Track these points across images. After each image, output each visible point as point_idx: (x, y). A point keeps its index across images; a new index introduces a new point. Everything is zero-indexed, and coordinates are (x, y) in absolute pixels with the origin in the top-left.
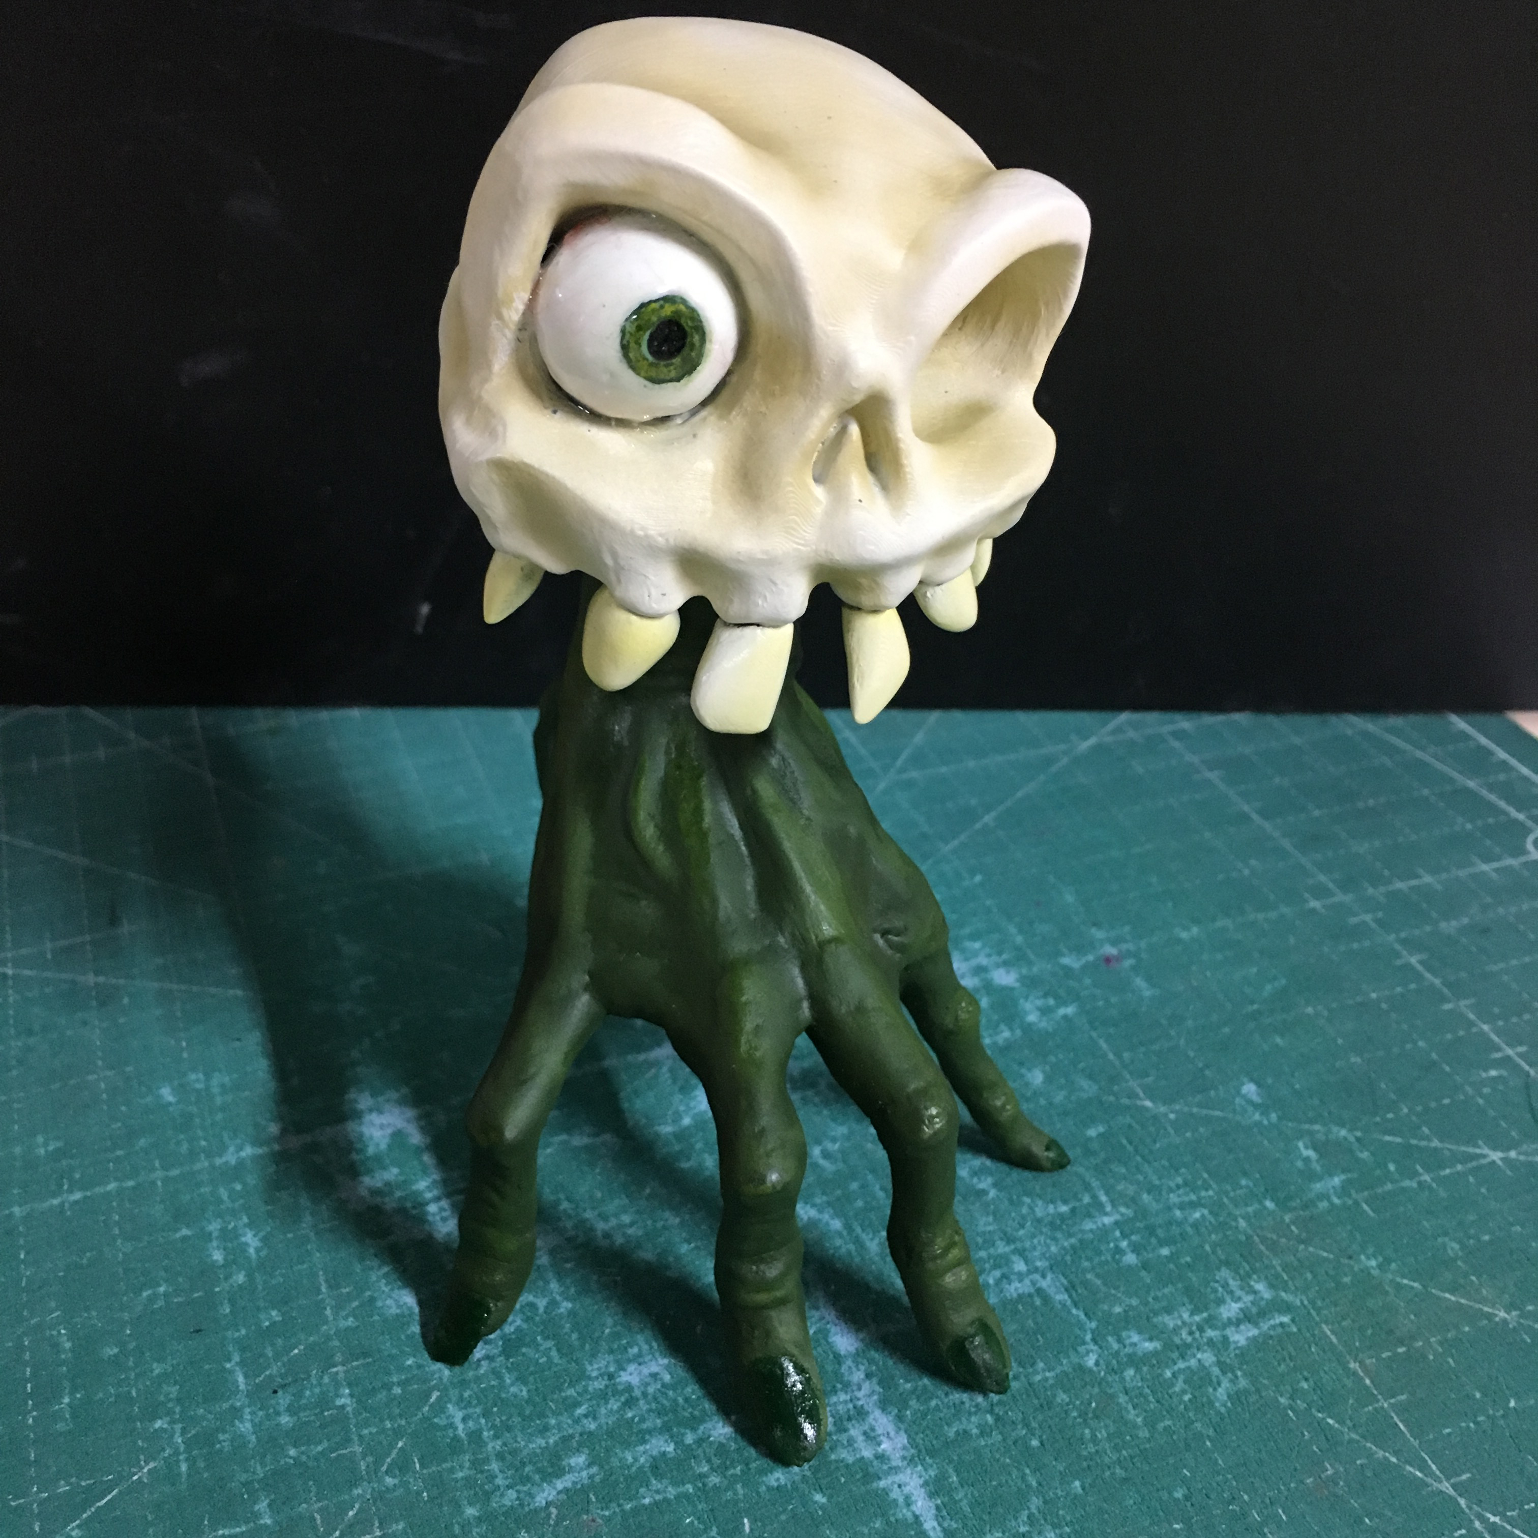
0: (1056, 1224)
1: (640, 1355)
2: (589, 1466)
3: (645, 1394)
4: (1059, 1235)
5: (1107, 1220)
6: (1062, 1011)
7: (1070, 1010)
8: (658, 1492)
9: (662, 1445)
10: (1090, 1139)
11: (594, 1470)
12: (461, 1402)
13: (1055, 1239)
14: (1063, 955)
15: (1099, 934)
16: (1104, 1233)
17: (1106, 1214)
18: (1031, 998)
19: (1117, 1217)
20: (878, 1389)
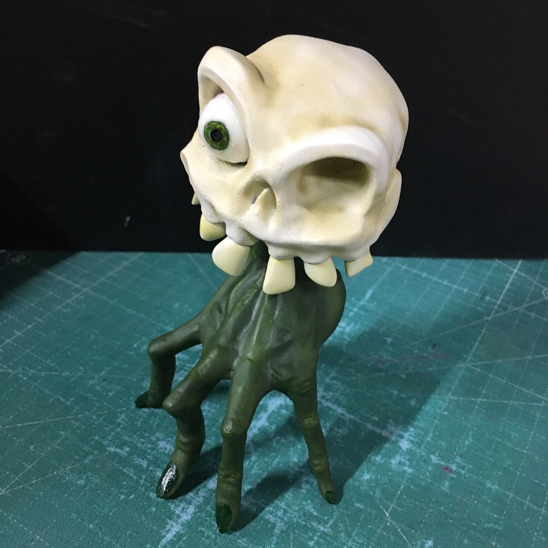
3: (158, 450)
5: (322, 528)
6: (406, 468)
11: (126, 454)
13: (300, 518)
15: (458, 459)
16: (315, 531)
18: (402, 457)
20: (201, 502)
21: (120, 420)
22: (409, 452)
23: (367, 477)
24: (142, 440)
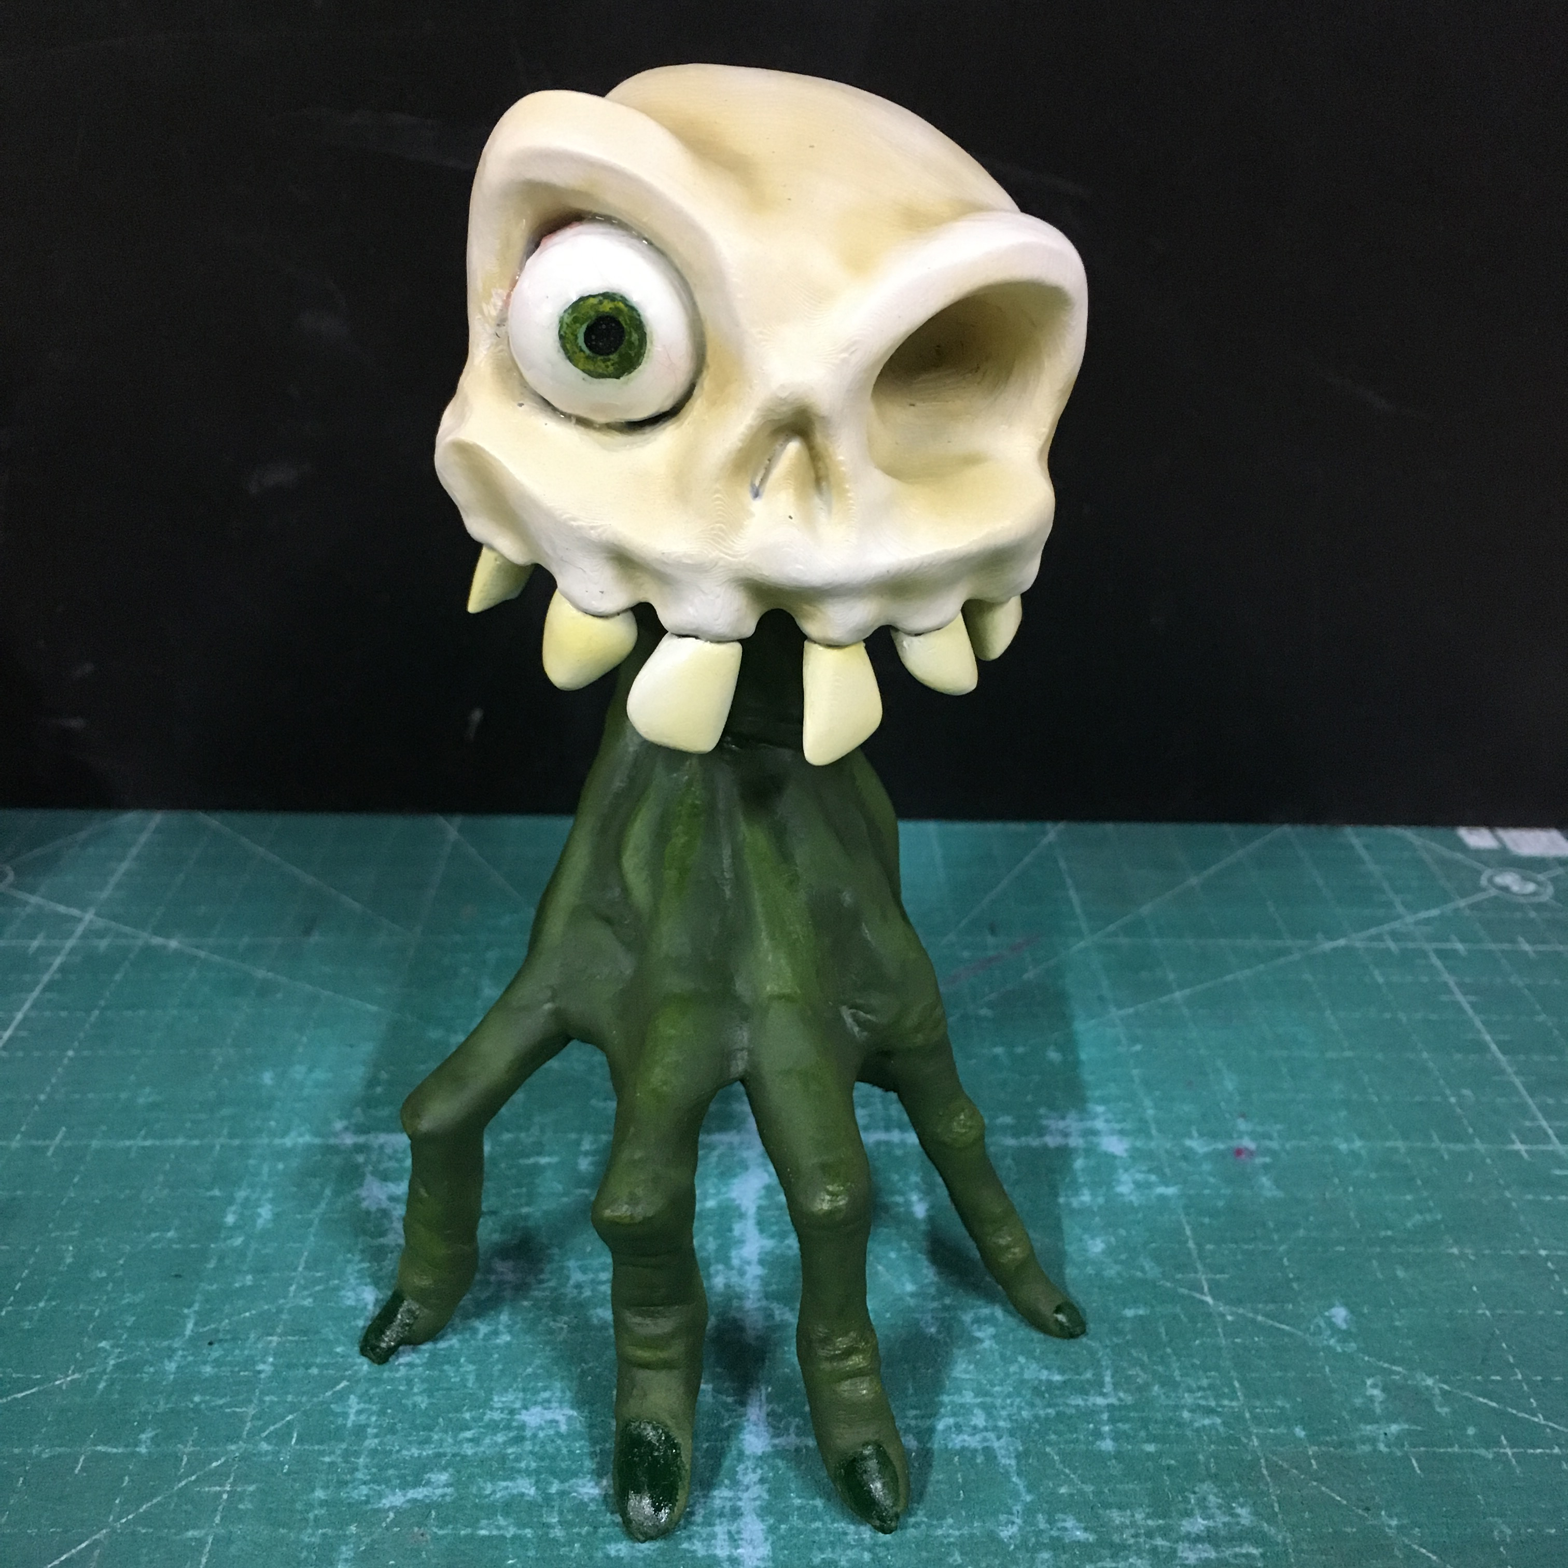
0: (1042, 1391)
1: (548, 1401)
2: (446, 1485)
3: (535, 1436)
4: (1038, 1401)
5: (1100, 1401)
6: (1161, 1190)
7: (1171, 1191)
8: (499, 1528)
9: (526, 1487)
10: (1124, 1319)
11: (449, 1490)
12: (365, 1397)
13: (1032, 1405)
14: (1191, 1137)
15: (1242, 1125)
16: (1091, 1414)
17: (1104, 1395)
18: (1132, 1171)
19: (1113, 1400)
20: (766, 1496)
21: (352, 1417)
22: (1136, 1155)
23: (1097, 1246)
24: (468, 1434)
